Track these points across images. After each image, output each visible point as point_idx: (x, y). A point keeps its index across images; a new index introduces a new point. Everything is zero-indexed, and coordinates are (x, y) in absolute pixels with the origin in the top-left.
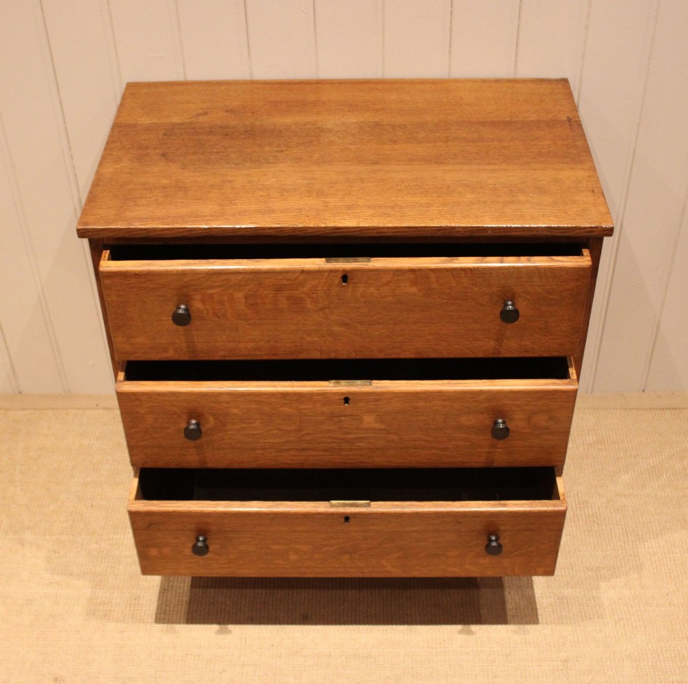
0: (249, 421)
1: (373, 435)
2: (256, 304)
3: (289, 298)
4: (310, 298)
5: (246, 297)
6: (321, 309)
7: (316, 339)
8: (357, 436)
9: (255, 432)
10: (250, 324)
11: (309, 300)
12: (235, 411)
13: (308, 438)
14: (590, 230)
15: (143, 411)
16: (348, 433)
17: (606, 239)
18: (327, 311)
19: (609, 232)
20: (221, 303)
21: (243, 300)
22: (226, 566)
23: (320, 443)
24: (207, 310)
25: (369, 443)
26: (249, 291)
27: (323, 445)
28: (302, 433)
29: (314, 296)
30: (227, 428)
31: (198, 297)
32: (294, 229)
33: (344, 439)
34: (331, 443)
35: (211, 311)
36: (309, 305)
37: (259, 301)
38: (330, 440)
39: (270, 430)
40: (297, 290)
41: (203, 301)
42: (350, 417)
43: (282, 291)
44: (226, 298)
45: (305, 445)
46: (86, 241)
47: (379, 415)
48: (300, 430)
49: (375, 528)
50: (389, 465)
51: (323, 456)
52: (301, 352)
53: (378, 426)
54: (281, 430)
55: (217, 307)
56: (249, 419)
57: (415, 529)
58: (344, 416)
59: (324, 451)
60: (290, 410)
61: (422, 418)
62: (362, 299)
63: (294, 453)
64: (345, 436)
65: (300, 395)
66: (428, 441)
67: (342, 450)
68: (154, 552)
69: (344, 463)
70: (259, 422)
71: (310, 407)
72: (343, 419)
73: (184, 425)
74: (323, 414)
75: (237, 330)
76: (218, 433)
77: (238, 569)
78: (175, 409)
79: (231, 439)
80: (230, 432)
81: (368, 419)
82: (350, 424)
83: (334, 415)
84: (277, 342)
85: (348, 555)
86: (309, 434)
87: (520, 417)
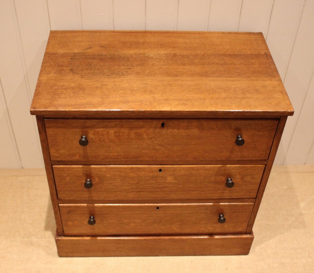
0: (115, 179)
1: (172, 185)
2: (120, 136)
3: (136, 133)
4: (146, 133)
6: (151, 138)
7: (147, 151)
8: (163, 186)
9: (117, 184)
10: (116, 145)
12: (108, 175)
13: (141, 187)
14: (283, 113)
15: (65, 175)
16: (160, 185)
18: (153, 139)
19: (292, 114)
20: (103, 135)
21: (114, 134)
23: (146, 189)
24: (96, 138)
25: (169, 189)
26: (116, 130)
27: (148, 190)
28: (139, 185)
29: (148, 132)
30: (104, 182)
31: (92, 132)
33: (158, 187)
34: (152, 189)
35: (97, 139)
36: (145, 137)
37: (121, 134)
39: (124, 183)
40: (140, 130)
41: (94, 134)
42: (161, 178)
43: (132, 130)
44: (105, 133)
45: (139, 190)
46: (34, 117)
47: (174, 177)
48: (138, 183)
49: (170, 212)
50: (177, 198)
51: (148, 194)
52: (140, 157)
53: (174, 181)
54: (129, 183)
55: (101, 137)
56: (114, 179)
57: (187, 212)
58: (159, 177)
59: (148, 192)
60: (134, 175)
61: (194, 178)
62: (170, 134)
63: (134, 193)
64: (159, 186)
65: (139, 168)
66: (196, 188)
67: (156, 192)
68: (70, 223)
69: (157, 197)
70: (119, 180)
71: (143, 173)
72: (158, 178)
73: (84, 181)
74: (149, 176)
75: (110, 147)
76: (100, 185)
77: (108, 230)
78: (80, 174)
79: (105, 187)
80: (106, 184)
81: (170, 178)
82: (161, 181)
83: (154, 177)
84: (128, 152)
85: (157, 223)
86: (142, 185)
87: (238, 177)
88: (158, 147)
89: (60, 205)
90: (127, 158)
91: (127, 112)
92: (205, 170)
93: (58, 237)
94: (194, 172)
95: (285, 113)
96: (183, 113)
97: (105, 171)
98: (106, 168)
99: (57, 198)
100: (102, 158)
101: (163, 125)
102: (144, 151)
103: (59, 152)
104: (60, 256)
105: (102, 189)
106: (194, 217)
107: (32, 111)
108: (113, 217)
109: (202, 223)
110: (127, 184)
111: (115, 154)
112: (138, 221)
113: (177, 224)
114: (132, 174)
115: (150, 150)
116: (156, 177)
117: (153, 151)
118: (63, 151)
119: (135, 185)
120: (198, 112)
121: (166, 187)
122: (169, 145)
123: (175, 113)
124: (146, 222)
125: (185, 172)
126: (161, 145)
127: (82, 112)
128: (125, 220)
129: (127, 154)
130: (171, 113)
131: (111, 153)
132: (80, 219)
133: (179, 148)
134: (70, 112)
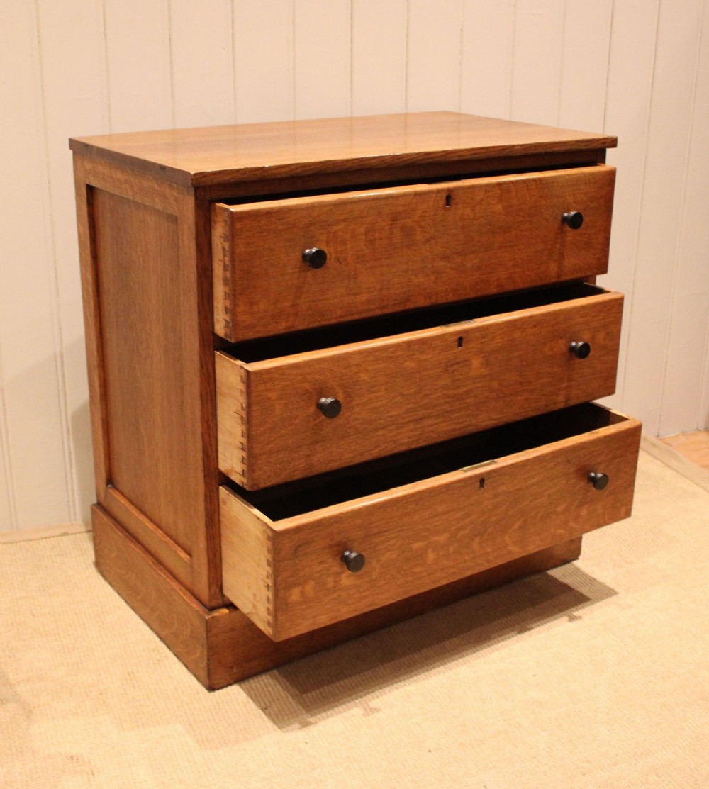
0: (376, 389)
3: (402, 228)
5: (367, 232)
6: (428, 240)
7: (422, 280)
8: (465, 389)
9: (379, 404)
10: (367, 269)
11: (419, 229)
12: (364, 377)
13: (426, 401)
14: (601, 142)
15: (273, 395)
16: (459, 387)
17: (609, 151)
18: (433, 242)
19: (614, 142)
21: (364, 237)
22: (367, 593)
23: (434, 406)
26: (369, 223)
27: (438, 408)
28: (420, 396)
30: (354, 403)
31: (324, 237)
32: (394, 157)
33: (455, 395)
35: (333, 256)
36: (418, 236)
38: (444, 400)
39: (394, 398)
41: (327, 242)
42: (462, 364)
43: (397, 220)
44: (348, 236)
45: (422, 413)
47: (485, 357)
48: (419, 392)
49: (503, 488)
51: (436, 424)
53: (483, 371)
54: (403, 395)
55: (339, 249)
56: (375, 386)
58: (458, 363)
60: (413, 365)
61: (517, 354)
62: (460, 224)
63: (412, 426)
64: (457, 391)
68: (295, 595)
70: (384, 387)
71: (430, 356)
72: (456, 367)
73: (312, 409)
74: (440, 363)
75: (355, 278)
76: (345, 413)
77: (378, 594)
78: (307, 386)
79: (357, 419)
80: (357, 410)
81: (476, 363)
82: (461, 375)
83: (449, 364)
84: (389, 289)
85: (479, 537)
86: (427, 395)
87: (587, 336)
88: (441, 264)
90: (385, 306)
92: (535, 326)
94: (517, 334)
95: (606, 141)
97: (357, 365)
100: (339, 313)
101: (448, 200)
102: (416, 281)
103: (255, 308)
105: (350, 428)
106: (547, 493)
107: (195, 174)
108: (391, 542)
109: (560, 509)
110: (399, 397)
111: (364, 299)
112: (442, 538)
113: (516, 526)
114: (410, 364)
115: (427, 275)
116: (452, 365)
117: (433, 278)
118: (262, 306)
119: (413, 400)
120: (484, 151)
121: (471, 390)
122: (458, 254)
123: (450, 155)
124: (458, 537)
125: (502, 338)
126: (445, 258)
127: (292, 167)
128: (416, 545)
129: (385, 292)
130: (444, 155)
131: (357, 294)
132: (319, 572)
133: (475, 261)
134: (271, 168)
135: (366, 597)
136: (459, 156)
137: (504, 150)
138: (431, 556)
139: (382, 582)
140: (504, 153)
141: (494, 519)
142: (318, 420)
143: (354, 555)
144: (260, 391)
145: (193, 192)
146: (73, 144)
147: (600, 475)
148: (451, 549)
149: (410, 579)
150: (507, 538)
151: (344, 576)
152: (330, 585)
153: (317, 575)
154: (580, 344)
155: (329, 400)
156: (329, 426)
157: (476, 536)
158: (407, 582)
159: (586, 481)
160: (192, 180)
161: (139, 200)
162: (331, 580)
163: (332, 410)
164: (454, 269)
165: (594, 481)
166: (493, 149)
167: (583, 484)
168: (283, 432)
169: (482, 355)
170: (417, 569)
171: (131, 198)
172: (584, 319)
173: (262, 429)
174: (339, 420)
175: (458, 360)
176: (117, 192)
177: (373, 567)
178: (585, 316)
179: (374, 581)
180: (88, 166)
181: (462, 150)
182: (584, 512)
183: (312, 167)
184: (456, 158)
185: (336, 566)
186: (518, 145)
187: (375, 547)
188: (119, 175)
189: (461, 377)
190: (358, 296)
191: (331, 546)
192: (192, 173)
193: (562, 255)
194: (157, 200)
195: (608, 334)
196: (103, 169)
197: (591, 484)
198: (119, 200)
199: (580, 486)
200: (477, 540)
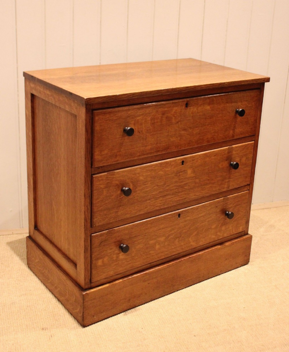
0: (146, 183)
1: (191, 181)
2: (155, 123)
3: (167, 117)
5: (151, 119)
6: (178, 122)
7: (174, 139)
8: (185, 183)
9: (148, 189)
10: (151, 135)
11: (174, 118)
12: (141, 178)
13: (167, 188)
14: (263, 80)
15: (103, 187)
16: (182, 182)
17: (266, 84)
18: (180, 123)
19: (268, 80)
20: (141, 124)
21: (150, 122)
23: (171, 190)
25: (189, 186)
26: (152, 116)
27: (173, 191)
28: (165, 186)
29: (175, 115)
30: (137, 189)
31: (133, 122)
34: (175, 189)
35: (137, 130)
36: (174, 121)
37: (156, 121)
38: (175, 188)
39: (154, 187)
40: (170, 113)
41: (134, 124)
42: (183, 172)
43: (164, 114)
44: (143, 121)
45: (166, 193)
47: (193, 169)
48: (165, 184)
49: (188, 218)
50: (195, 197)
51: (172, 198)
52: (168, 148)
53: (192, 175)
54: (158, 186)
55: (139, 127)
56: (146, 182)
57: (202, 215)
58: (181, 172)
59: (173, 194)
60: (162, 173)
61: (207, 168)
62: (192, 115)
63: (161, 199)
64: (181, 184)
65: (167, 163)
66: (208, 180)
67: (179, 192)
68: (100, 262)
69: (180, 200)
70: (149, 183)
71: (170, 169)
72: (181, 173)
73: (119, 192)
74: (174, 172)
75: (146, 139)
76: (133, 194)
77: (135, 262)
78: (117, 182)
79: (137, 196)
80: (138, 192)
81: (189, 171)
82: (183, 177)
83: (178, 172)
84: (160, 143)
85: (178, 239)
86: (168, 186)
87: (238, 160)
88: (183, 132)
89: (92, 235)
90: (158, 151)
91: (163, 91)
92: (215, 156)
93: (84, 292)
94: (207, 159)
95: (265, 79)
96: (202, 88)
97: (139, 173)
98: (140, 168)
99: (90, 226)
100: (138, 154)
101: (187, 105)
102: (172, 140)
103: (103, 153)
104: (84, 326)
105: (135, 200)
106: (207, 220)
107: (87, 99)
108: (140, 241)
109: (213, 227)
110: (156, 187)
111: (149, 148)
112: (162, 239)
113: (194, 234)
114: (161, 173)
115: (177, 137)
116: (179, 173)
117: (179, 138)
118: (106, 152)
119: (162, 188)
120: (212, 85)
121: (186, 184)
122: (190, 128)
123: (197, 88)
124: (169, 239)
125: (201, 161)
126: (185, 130)
127: (129, 95)
128: (151, 242)
129: (159, 145)
130: (194, 88)
131: (146, 146)
132: (110, 253)
133: (197, 131)
134: (119, 95)
135: (130, 263)
136: (201, 88)
137: (220, 84)
138: (157, 247)
139: (136, 257)
140: (220, 86)
141: (184, 231)
142: (122, 197)
143: (125, 246)
144: (97, 185)
145: (85, 106)
146: (25, 74)
147: (230, 213)
148: (166, 243)
149: (149, 256)
150: (190, 239)
151: (120, 254)
152: (115, 259)
153: (109, 254)
154: (235, 163)
155: (127, 189)
156: (126, 199)
157: (177, 238)
158: (147, 258)
159: (224, 215)
160: (85, 101)
161: (57, 104)
162: (115, 256)
163: (128, 193)
164: (188, 134)
165: (228, 215)
166: (216, 85)
167: (223, 216)
168: (106, 202)
169: (192, 168)
170: (151, 252)
171: (54, 103)
172: (237, 152)
173: (98, 201)
174: (131, 197)
175: (182, 171)
176: (47, 99)
177: (133, 251)
178: (237, 151)
179: (133, 257)
180: (32, 85)
181: (202, 85)
182: (223, 228)
183: (137, 94)
184: (199, 89)
185: (117, 250)
186: (226, 83)
187: (134, 242)
188: (48, 92)
189: (182, 178)
190: (147, 147)
191: (115, 242)
192: (85, 98)
193: (235, 127)
194: (67, 106)
195: (247, 158)
196: (40, 88)
197: (227, 217)
198: (47, 103)
199: (222, 217)
200: (177, 240)
